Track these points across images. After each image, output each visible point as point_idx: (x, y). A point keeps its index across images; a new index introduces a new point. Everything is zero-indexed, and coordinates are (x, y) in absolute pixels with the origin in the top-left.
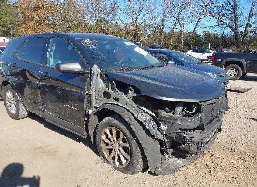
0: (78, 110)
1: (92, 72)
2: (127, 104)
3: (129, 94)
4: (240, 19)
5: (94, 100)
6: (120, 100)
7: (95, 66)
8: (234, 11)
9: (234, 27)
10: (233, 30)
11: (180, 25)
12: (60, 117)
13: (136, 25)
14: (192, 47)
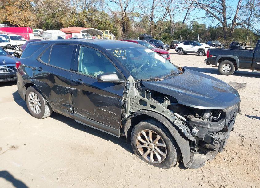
0: (115, 114)
1: (128, 82)
2: (163, 112)
3: (165, 103)
4: (228, 11)
5: (129, 106)
6: (156, 107)
7: (131, 77)
8: (223, 3)
9: (223, 19)
10: (221, 22)
11: (170, 16)
12: (94, 119)
13: (125, 14)
14: (181, 38)
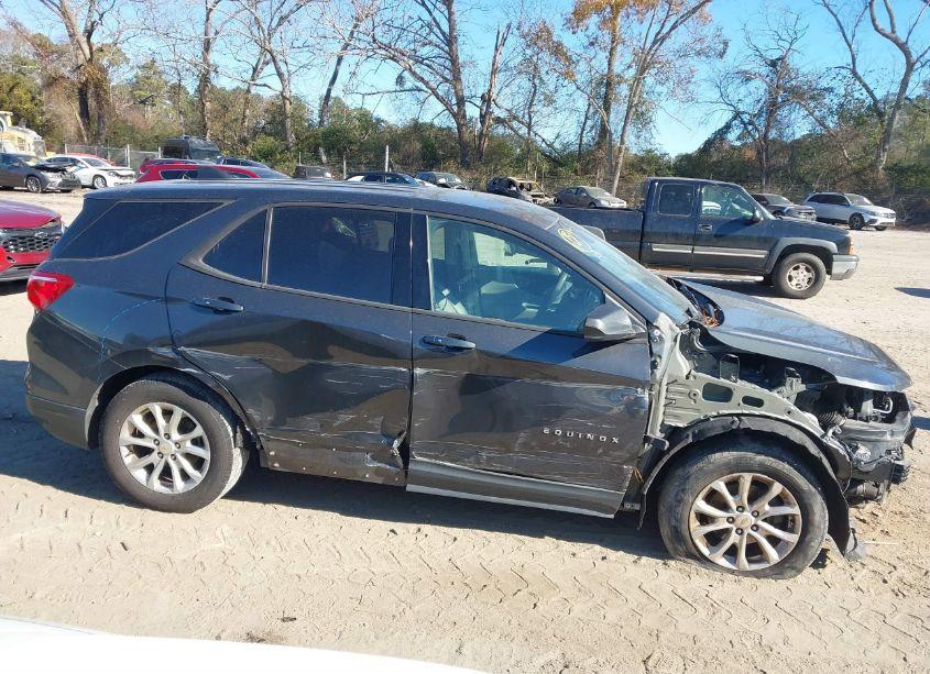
1: (656, 333)
2: (789, 412)
3: (788, 387)
5: (662, 409)
6: (766, 402)
8: (451, 49)
9: (454, 101)
10: (448, 107)
11: (280, 75)
